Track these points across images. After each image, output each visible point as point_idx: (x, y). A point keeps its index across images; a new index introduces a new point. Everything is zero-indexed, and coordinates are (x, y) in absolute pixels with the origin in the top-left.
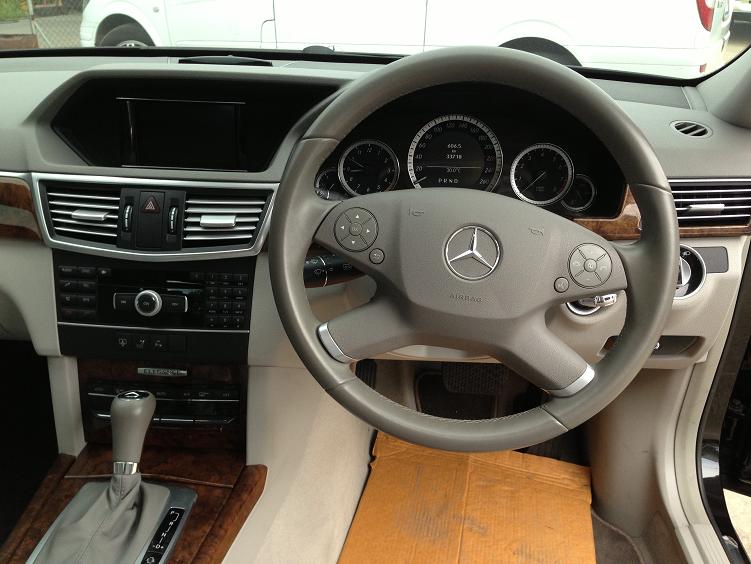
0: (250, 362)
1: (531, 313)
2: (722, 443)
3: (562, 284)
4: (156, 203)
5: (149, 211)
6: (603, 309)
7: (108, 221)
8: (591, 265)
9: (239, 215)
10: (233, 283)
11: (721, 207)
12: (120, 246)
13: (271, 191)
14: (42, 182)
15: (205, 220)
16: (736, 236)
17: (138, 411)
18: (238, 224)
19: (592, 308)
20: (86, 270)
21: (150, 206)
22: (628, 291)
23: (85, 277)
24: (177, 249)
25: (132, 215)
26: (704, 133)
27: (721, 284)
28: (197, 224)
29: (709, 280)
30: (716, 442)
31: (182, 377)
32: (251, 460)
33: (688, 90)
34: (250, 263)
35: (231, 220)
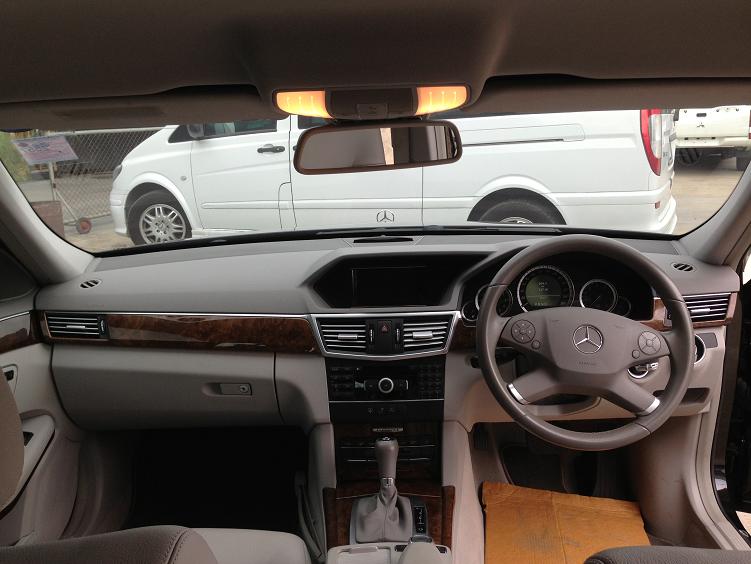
0: (445, 419)
1: (621, 371)
2: (727, 467)
3: (636, 354)
4: (387, 326)
5: (384, 332)
6: (651, 372)
7: (359, 339)
8: (650, 342)
9: (433, 331)
10: (434, 370)
11: (709, 310)
12: (368, 353)
13: (452, 316)
14: (318, 319)
15: (415, 335)
16: (719, 326)
17: (392, 448)
18: (434, 336)
19: (644, 372)
20: (347, 369)
21: (384, 329)
22: (670, 356)
23: (347, 373)
24: (401, 353)
25: (374, 335)
26: (691, 269)
27: (715, 354)
28: (411, 337)
29: (708, 352)
30: (722, 467)
31: (400, 432)
32: (445, 483)
33: (674, 242)
34: (442, 358)
35: (430, 334)
